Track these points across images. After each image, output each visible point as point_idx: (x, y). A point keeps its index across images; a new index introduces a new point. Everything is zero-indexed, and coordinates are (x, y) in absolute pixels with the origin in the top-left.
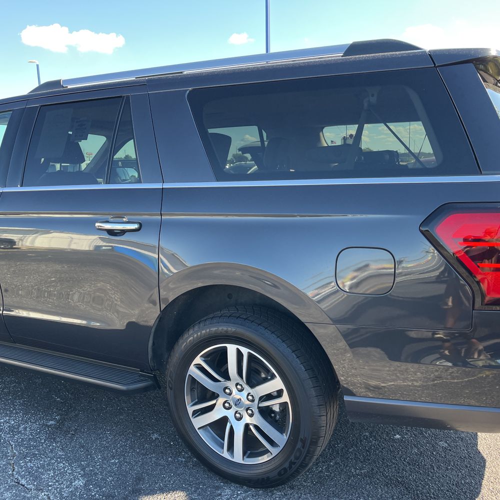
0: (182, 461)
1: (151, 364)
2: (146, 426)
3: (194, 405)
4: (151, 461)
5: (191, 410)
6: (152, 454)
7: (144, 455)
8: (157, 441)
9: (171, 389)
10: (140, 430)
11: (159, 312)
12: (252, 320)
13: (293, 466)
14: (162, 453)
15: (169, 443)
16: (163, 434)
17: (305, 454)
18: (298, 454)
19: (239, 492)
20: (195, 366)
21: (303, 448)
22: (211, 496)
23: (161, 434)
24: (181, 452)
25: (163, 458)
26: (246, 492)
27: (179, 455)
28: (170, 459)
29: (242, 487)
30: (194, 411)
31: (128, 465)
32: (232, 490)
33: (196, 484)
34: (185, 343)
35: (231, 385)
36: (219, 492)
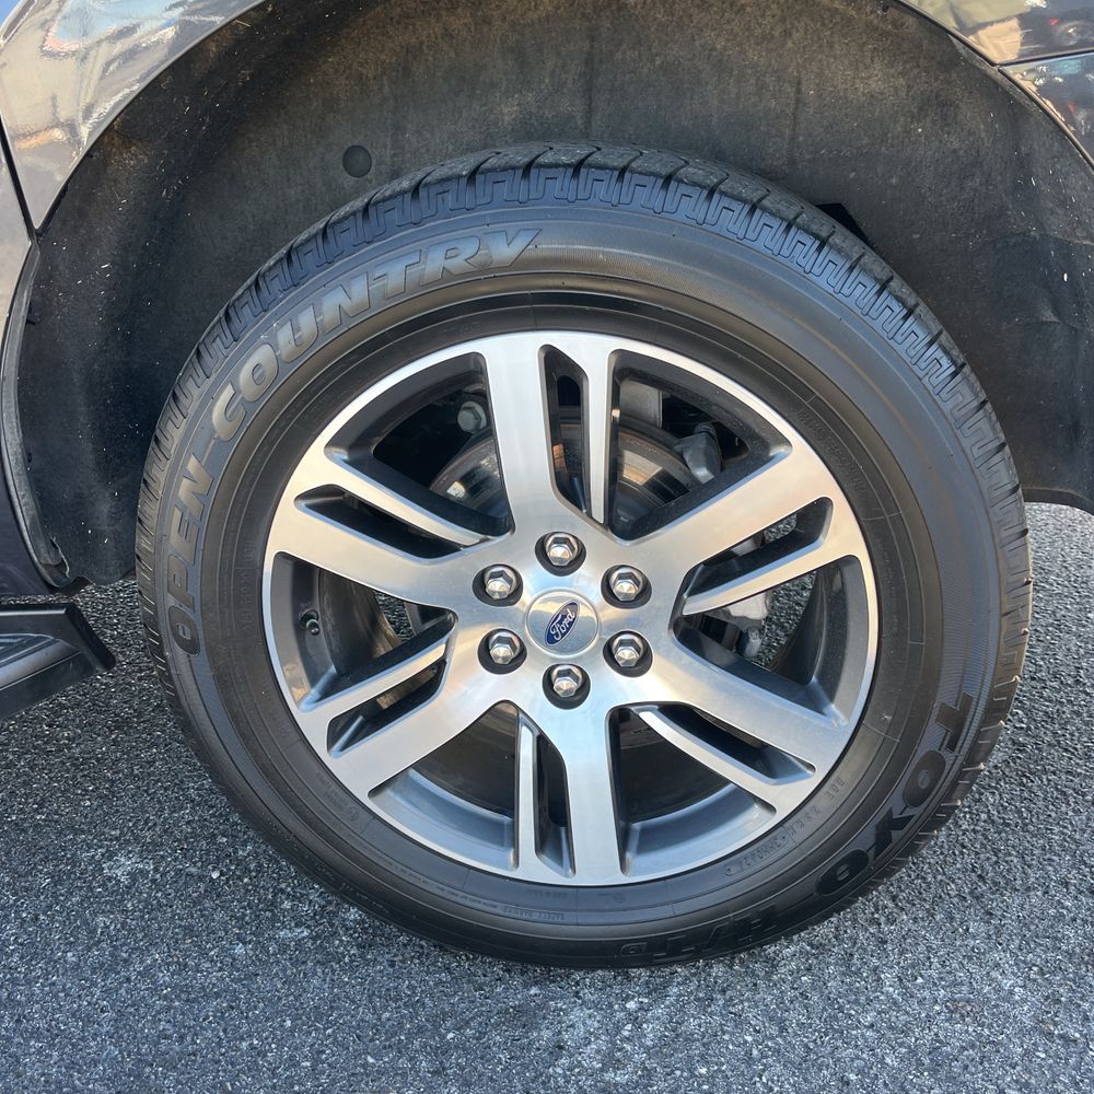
0: (299, 943)
1: (41, 556)
2: (60, 833)
3: (326, 693)
4: (155, 989)
5: (314, 718)
6: (143, 952)
7: (105, 969)
8: (144, 885)
9: (191, 647)
10: (46, 860)
11: (25, 243)
12: (620, 163)
13: (896, 835)
14: (189, 931)
15: (201, 878)
16: (156, 845)
17: (956, 767)
18: (924, 781)
19: (631, 1005)
20: (303, 503)
21: (952, 746)
22: (525, 1067)
23: (149, 850)
24: (273, 904)
25: (204, 953)
26: (657, 992)
27: (274, 919)
28: (239, 949)
29: (628, 978)
30: (334, 723)
31: (52, 1046)
32: (596, 1006)
33: (421, 1030)
34: (228, 392)
35: (512, 552)
36: (546, 1034)
